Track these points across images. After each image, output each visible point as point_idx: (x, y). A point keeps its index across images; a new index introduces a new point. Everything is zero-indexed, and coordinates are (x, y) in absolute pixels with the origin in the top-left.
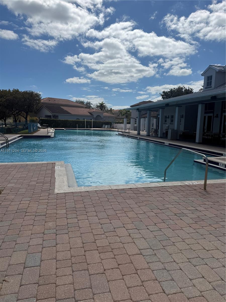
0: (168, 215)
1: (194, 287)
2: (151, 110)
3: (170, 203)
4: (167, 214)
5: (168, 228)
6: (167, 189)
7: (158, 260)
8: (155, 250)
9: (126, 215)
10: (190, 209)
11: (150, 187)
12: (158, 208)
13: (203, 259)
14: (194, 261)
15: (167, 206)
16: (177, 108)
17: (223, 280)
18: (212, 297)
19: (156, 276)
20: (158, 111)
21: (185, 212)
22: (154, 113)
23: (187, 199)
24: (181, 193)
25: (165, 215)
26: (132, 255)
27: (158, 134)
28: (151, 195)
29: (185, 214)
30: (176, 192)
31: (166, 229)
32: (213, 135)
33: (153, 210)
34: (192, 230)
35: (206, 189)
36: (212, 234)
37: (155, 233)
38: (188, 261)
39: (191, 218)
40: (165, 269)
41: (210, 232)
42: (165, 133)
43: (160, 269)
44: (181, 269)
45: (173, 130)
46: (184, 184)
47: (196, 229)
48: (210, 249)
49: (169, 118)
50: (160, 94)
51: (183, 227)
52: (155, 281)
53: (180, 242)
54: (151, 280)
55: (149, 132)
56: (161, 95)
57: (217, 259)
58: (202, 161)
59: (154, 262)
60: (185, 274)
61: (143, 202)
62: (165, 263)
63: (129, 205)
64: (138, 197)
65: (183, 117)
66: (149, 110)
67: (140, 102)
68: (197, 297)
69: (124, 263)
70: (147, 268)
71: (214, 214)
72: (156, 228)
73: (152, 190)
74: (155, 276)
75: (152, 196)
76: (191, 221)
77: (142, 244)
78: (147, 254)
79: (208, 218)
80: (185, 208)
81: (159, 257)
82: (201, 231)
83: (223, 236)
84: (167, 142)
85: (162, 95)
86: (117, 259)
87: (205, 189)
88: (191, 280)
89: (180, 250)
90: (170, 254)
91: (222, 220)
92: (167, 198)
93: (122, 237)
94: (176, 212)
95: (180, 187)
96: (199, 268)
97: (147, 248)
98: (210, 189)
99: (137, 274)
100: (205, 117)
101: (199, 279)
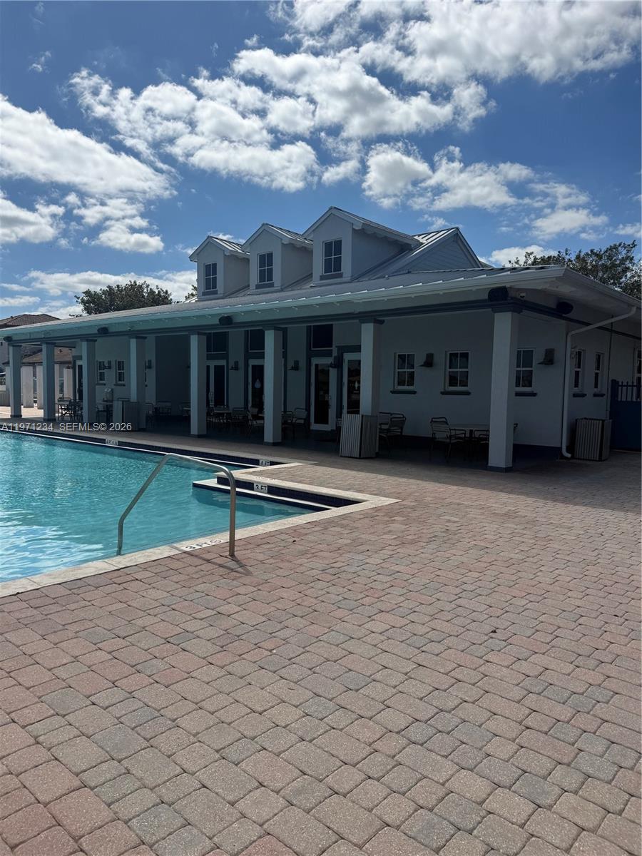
0: (146, 647)
1: (243, 819)
2: (55, 343)
3: (148, 611)
4: (142, 646)
5: (151, 684)
6: (133, 575)
7: (137, 784)
8: (124, 759)
9: (14, 682)
10: (204, 616)
11: (81, 577)
12: (114, 636)
13: (253, 739)
14: (232, 753)
15: (140, 622)
16: (131, 340)
17: (305, 774)
18: (288, 825)
19: (140, 833)
20: (74, 348)
21: (191, 626)
22: (61, 351)
23: (191, 590)
24: (175, 578)
25: (140, 650)
26: (56, 799)
27: (82, 414)
28: (89, 601)
29: (192, 633)
30: (159, 579)
31: (147, 689)
32: (230, 413)
33: (100, 645)
34: (215, 672)
35: (235, 553)
36: (266, 667)
37: (117, 711)
38: (217, 756)
39: (209, 640)
40: (163, 802)
41: (259, 663)
42: (104, 411)
43: (149, 809)
44: (204, 787)
45: (126, 402)
46: (178, 552)
47: (225, 665)
48: (266, 707)
49: (110, 367)
50: (78, 298)
51: (191, 670)
52: (138, 849)
53: (189, 713)
54: (126, 851)
55: (49, 407)
56: (79, 301)
57: (284, 728)
58: (213, 482)
59: (129, 794)
60: (217, 794)
61: (66, 627)
62: (159, 785)
63: (18, 647)
64: (49, 617)
65: (150, 367)
66: (47, 343)
67: (12, 317)
68: (255, 841)
69: (31, 834)
70: (109, 819)
71: (263, 616)
72: (118, 694)
73: (89, 585)
74: (137, 835)
75: (93, 602)
76: (211, 648)
77: (81, 754)
78: (102, 780)
79: (250, 628)
80: (190, 615)
81: (140, 774)
82: (238, 668)
83: (289, 665)
84: (112, 440)
85: (83, 302)
86: (6, 831)
87: (232, 555)
88: (232, 804)
89: (194, 736)
90: (169, 757)
91: (283, 626)
92: (138, 600)
93: (9, 755)
94: (169, 633)
95: (169, 561)
96: (247, 765)
97: (99, 761)
98: (244, 552)
99: (82, 850)
100: (208, 367)
101: (252, 794)
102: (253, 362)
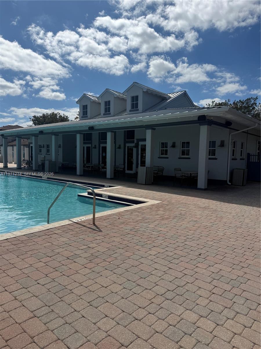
0: (59, 261)
1: (99, 330)
2: (21, 137)
3: (60, 246)
5: (62, 276)
6: (54, 232)
7: (57, 316)
8: (51, 306)
9: (6, 275)
10: (83, 248)
11: (33, 233)
12: (47, 256)
13: (103, 298)
14: (95, 303)
15: (57, 251)
16: (53, 137)
17: (124, 312)
19: (58, 335)
20: (29, 139)
21: (78, 252)
22: (24, 140)
23: (78, 238)
24: (71, 233)
25: (57, 262)
26: (24, 322)
27: (32, 167)
28: (36, 242)
29: (78, 255)
30: (64, 233)
31: (60, 278)
32: (93, 166)
33: (41, 260)
34: (87, 271)
35: (95, 223)
36: (108, 269)
37: (48, 286)
38: (89, 304)
39: (85, 258)
40: (67, 323)
41: (105, 267)
43: (61, 326)
44: (83, 317)
45: (50, 161)
46: (72, 222)
47: (92, 268)
48: (108, 285)
49: (44, 147)
51: (78, 270)
52: (57, 342)
53: (77, 287)
54: (52, 343)
55: (19, 163)
56: (31, 120)
57: (115, 293)
58: (86, 194)
59: (53, 320)
60: (89, 320)
61: (27, 253)
62: (65, 316)
63: (8, 260)
64: (20, 248)
65: (60, 147)
66: (18, 137)
68: (104, 339)
69: (14, 336)
70: (45, 330)
71: (107, 248)
72: (49, 280)
73: (36, 236)
74: (56, 336)
75: (38, 243)
76: (86, 261)
77: (34, 304)
78: (42, 314)
79: (102, 253)
80: (77, 248)
81: (57, 312)
82: (97, 269)
83: (117, 268)
85: (33, 120)
86: (4, 334)
88: (95, 324)
89: (79, 296)
90: (69, 305)
91: (115, 252)
92: (56, 242)
93: (4, 304)
94: (68, 255)
95: (68, 226)
96: (101, 308)
97: (41, 307)
98: (99, 222)
99: (34, 342)
100: (84, 147)
101: (103, 320)
102: (102, 145)
